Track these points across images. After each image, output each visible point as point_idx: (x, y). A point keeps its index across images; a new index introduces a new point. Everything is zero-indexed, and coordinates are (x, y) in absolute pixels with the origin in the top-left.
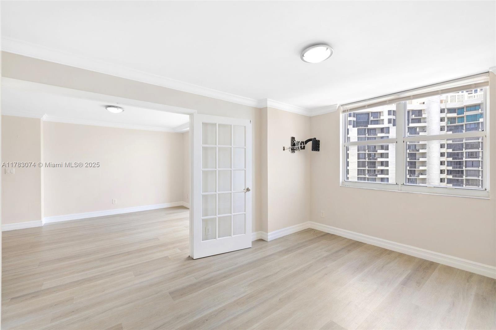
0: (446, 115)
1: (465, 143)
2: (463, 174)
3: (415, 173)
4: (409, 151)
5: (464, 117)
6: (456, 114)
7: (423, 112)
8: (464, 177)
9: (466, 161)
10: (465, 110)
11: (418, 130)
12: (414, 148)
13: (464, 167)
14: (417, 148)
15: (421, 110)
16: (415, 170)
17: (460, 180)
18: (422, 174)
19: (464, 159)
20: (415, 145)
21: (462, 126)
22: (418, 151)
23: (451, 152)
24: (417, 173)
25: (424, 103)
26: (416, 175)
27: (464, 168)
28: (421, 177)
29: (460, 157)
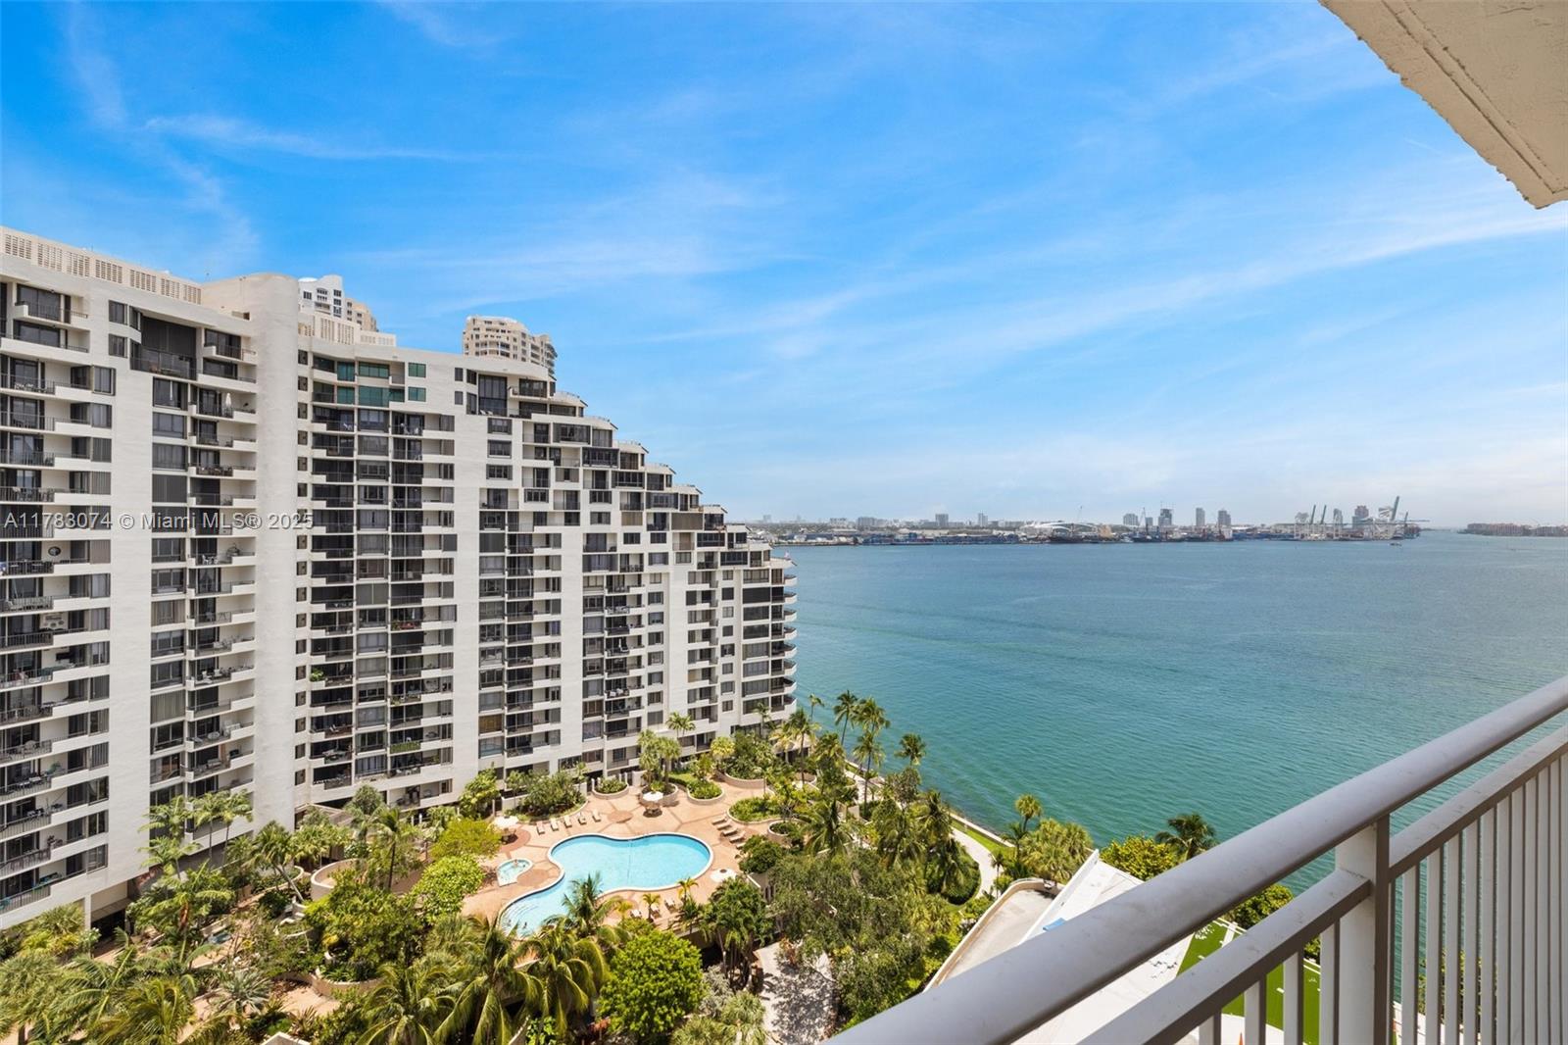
0: (311, 374)
1: (358, 461)
2: (352, 546)
3: (216, 552)
4: (198, 473)
5: (353, 389)
6: (336, 375)
7: (243, 346)
8: (355, 557)
9: (358, 511)
10: (356, 371)
11: (228, 401)
12: (211, 464)
13: (355, 528)
14: (224, 463)
15: (238, 338)
16: (216, 539)
17: (342, 565)
18: (239, 553)
19: (356, 507)
20: (217, 454)
21: (351, 412)
22: (229, 473)
23: (322, 485)
24: (221, 550)
25: (247, 316)
26: (219, 557)
27: (355, 532)
28: (237, 561)
29: (342, 499)
